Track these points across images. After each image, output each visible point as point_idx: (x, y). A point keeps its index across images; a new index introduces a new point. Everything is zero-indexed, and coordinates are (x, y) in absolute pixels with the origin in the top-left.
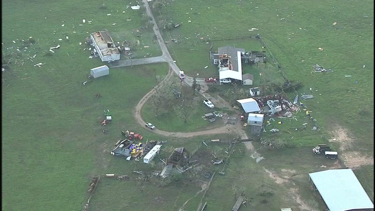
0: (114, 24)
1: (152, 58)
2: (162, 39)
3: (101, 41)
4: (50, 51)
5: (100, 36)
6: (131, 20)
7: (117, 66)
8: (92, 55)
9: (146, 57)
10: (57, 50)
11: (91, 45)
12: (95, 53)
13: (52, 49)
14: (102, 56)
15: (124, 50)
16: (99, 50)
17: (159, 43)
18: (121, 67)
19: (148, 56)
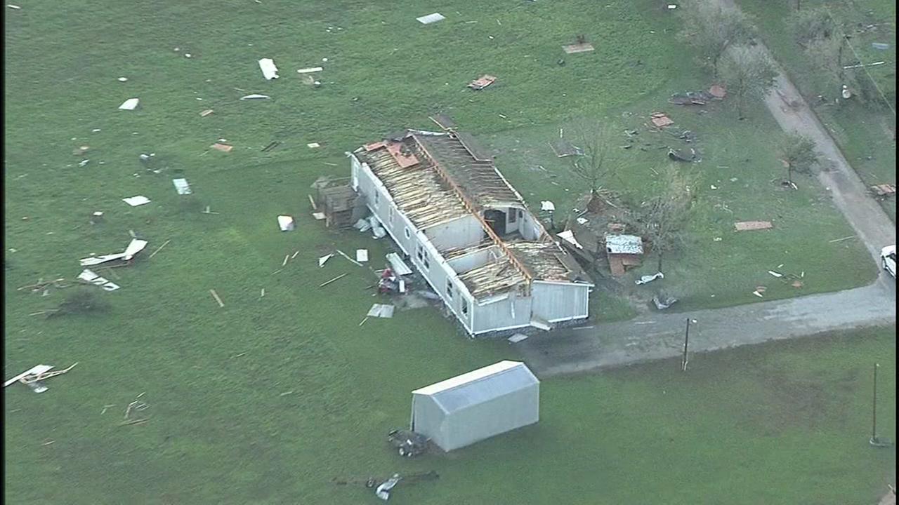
0: (483, 82)
1: (811, 298)
2: (844, 168)
3: (441, 200)
4: (85, 283)
5: (423, 164)
6: (589, 48)
7: (581, 367)
8: (389, 294)
9: (767, 297)
10: (131, 272)
11: (362, 225)
12: (402, 284)
13: (91, 268)
14: (471, 299)
15: (605, 253)
16: (439, 258)
17: (829, 198)
18: (607, 371)
19: (783, 291)
